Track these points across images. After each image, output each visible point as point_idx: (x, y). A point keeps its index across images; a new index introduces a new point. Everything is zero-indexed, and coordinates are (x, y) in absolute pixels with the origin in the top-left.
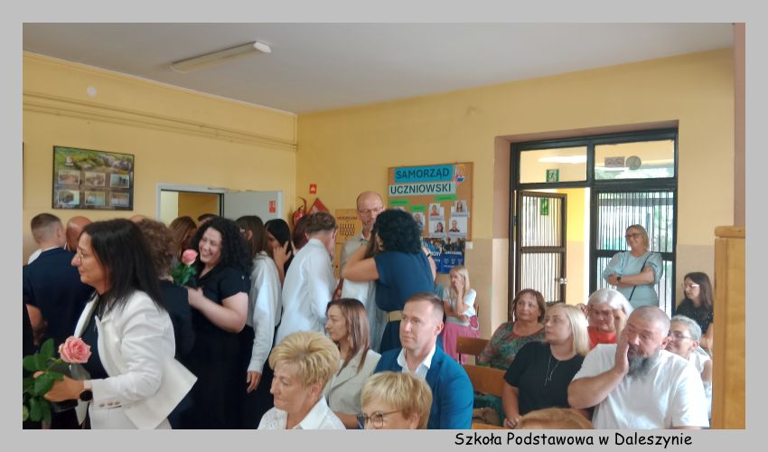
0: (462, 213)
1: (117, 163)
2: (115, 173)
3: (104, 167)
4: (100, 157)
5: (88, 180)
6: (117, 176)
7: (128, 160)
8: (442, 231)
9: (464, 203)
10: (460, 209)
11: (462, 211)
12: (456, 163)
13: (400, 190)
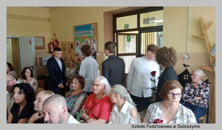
0: (95, 42)
10: (94, 41)
11: (95, 41)
13: (77, 34)
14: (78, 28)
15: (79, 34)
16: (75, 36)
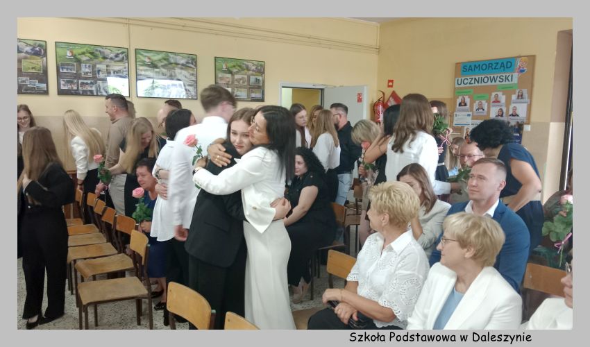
0: (522, 100)
1: (254, 68)
2: (252, 75)
3: (246, 71)
4: (243, 64)
5: (236, 80)
6: (254, 77)
7: (261, 65)
8: (502, 116)
9: (525, 92)
10: (520, 96)
11: (522, 98)
12: (519, 57)
13: (466, 81)
14: (470, 66)
15: (473, 82)
16: (457, 86)
